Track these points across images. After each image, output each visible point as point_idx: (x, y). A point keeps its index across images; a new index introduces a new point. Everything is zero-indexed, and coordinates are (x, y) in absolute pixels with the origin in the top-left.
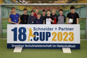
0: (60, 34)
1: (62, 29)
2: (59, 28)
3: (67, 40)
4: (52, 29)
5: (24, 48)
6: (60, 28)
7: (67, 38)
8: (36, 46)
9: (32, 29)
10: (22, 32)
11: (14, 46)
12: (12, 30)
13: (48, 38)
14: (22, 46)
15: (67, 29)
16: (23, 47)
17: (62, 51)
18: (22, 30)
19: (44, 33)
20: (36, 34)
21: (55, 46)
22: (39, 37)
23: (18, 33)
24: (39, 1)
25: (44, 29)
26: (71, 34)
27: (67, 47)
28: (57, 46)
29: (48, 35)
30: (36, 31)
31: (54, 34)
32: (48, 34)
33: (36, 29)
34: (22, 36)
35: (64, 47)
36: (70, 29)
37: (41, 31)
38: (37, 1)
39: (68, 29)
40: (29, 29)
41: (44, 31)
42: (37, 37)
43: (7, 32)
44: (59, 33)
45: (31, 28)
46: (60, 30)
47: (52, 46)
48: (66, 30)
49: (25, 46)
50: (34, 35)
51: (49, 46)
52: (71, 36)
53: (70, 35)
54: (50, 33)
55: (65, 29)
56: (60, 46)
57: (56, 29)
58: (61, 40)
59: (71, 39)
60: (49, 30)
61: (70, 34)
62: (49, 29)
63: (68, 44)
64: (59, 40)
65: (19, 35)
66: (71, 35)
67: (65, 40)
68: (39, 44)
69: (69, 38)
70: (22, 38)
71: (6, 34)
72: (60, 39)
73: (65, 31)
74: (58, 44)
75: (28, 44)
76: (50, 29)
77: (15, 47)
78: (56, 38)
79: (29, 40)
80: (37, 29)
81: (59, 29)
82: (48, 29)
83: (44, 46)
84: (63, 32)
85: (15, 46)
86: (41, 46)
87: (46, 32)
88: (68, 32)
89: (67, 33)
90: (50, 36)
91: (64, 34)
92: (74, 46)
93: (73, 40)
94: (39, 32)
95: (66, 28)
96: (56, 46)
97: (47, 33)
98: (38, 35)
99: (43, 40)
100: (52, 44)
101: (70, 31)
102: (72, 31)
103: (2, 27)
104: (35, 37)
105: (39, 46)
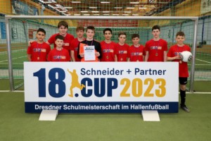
0: (137, 82)
1: (143, 72)
2: (135, 69)
3: (152, 95)
4: (121, 71)
5: (61, 112)
6: (137, 70)
7: (153, 91)
8: (87, 108)
9: (79, 72)
10: (57, 77)
11: (39, 107)
12: (35, 74)
13: (113, 90)
14: (57, 107)
15: (152, 72)
16: (59, 110)
17: (142, 117)
18: (57, 74)
19: (103, 80)
20: (87, 82)
21: (126, 107)
22: (92, 88)
23: (48, 81)
24: (92, 6)
25: (104, 72)
26: (161, 82)
27: (151, 110)
29: (113, 84)
30: (86, 76)
31: (125, 82)
32: (113, 82)
33: (86, 71)
34: (57, 86)
35: (145, 110)
37: (97, 76)
38: (88, 5)
40: (70, 73)
41: (102, 76)
42: (88, 88)
43: (23, 77)
44: (135, 81)
45: (75, 71)
46: (138, 74)
47: (121, 107)
48: (150, 74)
50: (83, 86)
51: (114, 108)
52: (160, 87)
53: (158, 85)
54: (116, 81)
55: (148, 72)
56: (137, 108)
57: (129, 72)
58: (140, 95)
59: (161, 93)
60: (113, 74)
61: (158, 81)
62: (113, 71)
63: (153, 104)
64: (135, 94)
65: (50, 84)
66: (160, 84)
67: (147, 94)
68: (92, 104)
70: (57, 91)
71: (23, 81)
72: (137, 93)
73: (148, 76)
74: (133, 103)
75: (69, 104)
76: (117, 72)
77: (41, 110)
78: (129, 91)
79: (71, 96)
80: (89, 73)
81: (136, 72)
83: (104, 108)
84: (143, 78)
85: (43, 107)
86: (98, 108)
87: (108, 79)
88: (155, 77)
89: (152, 81)
90: (116, 86)
91: (146, 83)
92: (167, 107)
93: (163, 94)
94: (92, 77)
95: (150, 70)
96: (130, 107)
97: (110, 80)
98: (91, 85)
99: (102, 94)
101: (158, 77)
102: (162, 77)
104: (84, 89)
105: (92, 108)
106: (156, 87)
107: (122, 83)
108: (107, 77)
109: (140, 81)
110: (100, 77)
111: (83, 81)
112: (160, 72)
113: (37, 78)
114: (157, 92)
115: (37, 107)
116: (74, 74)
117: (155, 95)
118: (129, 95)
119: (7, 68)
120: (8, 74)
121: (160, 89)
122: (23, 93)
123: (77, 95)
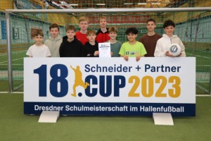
0: (148, 80)
1: (154, 69)
2: (146, 65)
3: (165, 95)
4: (130, 68)
5: (63, 114)
6: (148, 67)
7: (165, 91)
8: (91, 109)
9: (82, 69)
10: (59, 75)
11: (39, 108)
12: (36, 71)
13: (120, 89)
14: (59, 108)
15: (164, 69)
16: (60, 111)
17: (153, 121)
18: (59, 71)
19: (109, 78)
20: (91, 80)
21: (135, 109)
22: (97, 86)
23: (49, 78)
25: (110, 69)
26: (175, 80)
27: (163, 112)
28: (141, 108)
29: (120, 82)
30: (90, 73)
31: (134, 81)
32: (120, 80)
33: (90, 68)
34: (59, 84)
35: (156, 112)
36: (172, 69)
37: (102, 74)
39: (166, 68)
40: (73, 69)
41: (108, 74)
42: (92, 86)
43: (23, 78)
44: (145, 79)
45: (78, 67)
46: (149, 71)
47: (129, 109)
48: (163, 71)
49: (64, 109)
50: (87, 84)
51: (121, 109)
52: (173, 86)
53: (171, 84)
54: (123, 78)
55: (160, 69)
56: (147, 109)
57: (138, 68)
58: (150, 95)
59: (174, 93)
60: (121, 71)
61: (171, 79)
62: (121, 67)
63: (166, 105)
64: (145, 95)
65: (51, 82)
66: (174, 83)
67: (159, 94)
68: (97, 104)
69: (169, 90)
70: (59, 90)
71: (22, 82)
72: (147, 93)
73: (160, 73)
74: (143, 104)
75: (71, 104)
76: (125, 69)
77: (41, 111)
78: (139, 90)
79: (74, 95)
80: (93, 69)
81: (146, 69)
82: (119, 69)
83: (110, 109)
84: (155, 75)
85: (43, 108)
86: (103, 109)
87: (115, 77)
88: (168, 75)
89: (164, 79)
90: (123, 85)
91: (158, 81)
92: (182, 110)
93: (178, 94)
94: (97, 75)
95: (162, 67)
96: (139, 109)
97: (117, 78)
98: (96, 83)
99: (108, 94)
100: (128, 105)
101: (171, 74)
102: (176, 74)
103: (12, 66)
104: (89, 87)
105: (97, 109)
106: (169, 86)
107: (131, 81)
108: (113, 74)
109: (151, 79)
110: (106, 74)
111: (88, 79)
112: (173, 69)
113: (37, 75)
114: (170, 91)
115: (37, 108)
116: (77, 71)
117: (168, 95)
118: (138, 95)
119: (7, 69)
120: (7, 75)
121: (174, 89)
122: (22, 95)
123: (80, 95)
